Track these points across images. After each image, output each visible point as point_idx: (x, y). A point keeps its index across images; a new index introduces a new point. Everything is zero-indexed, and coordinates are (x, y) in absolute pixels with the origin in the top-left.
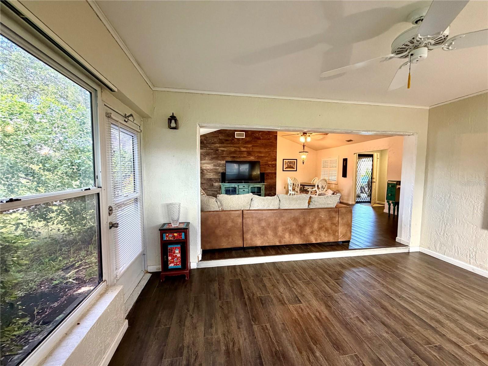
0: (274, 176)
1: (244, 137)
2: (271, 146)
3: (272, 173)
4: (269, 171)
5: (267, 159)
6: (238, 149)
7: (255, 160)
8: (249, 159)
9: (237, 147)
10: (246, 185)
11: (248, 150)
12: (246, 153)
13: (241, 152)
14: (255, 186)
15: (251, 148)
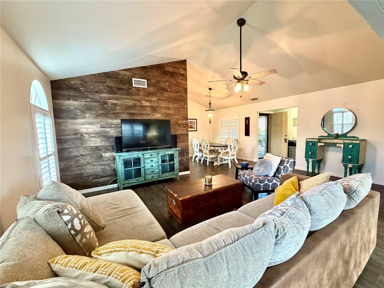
0: (186, 138)
1: (146, 87)
2: (181, 100)
3: (184, 134)
4: (179, 132)
5: (176, 117)
6: (138, 103)
7: (162, 119)
8: (154, 116)
9: (136, 100)
10: (153, 152)
11: (153, 104)
12: (149, 109)
13: (143, 107)
14: (166, 153)
15: (156, 103)
